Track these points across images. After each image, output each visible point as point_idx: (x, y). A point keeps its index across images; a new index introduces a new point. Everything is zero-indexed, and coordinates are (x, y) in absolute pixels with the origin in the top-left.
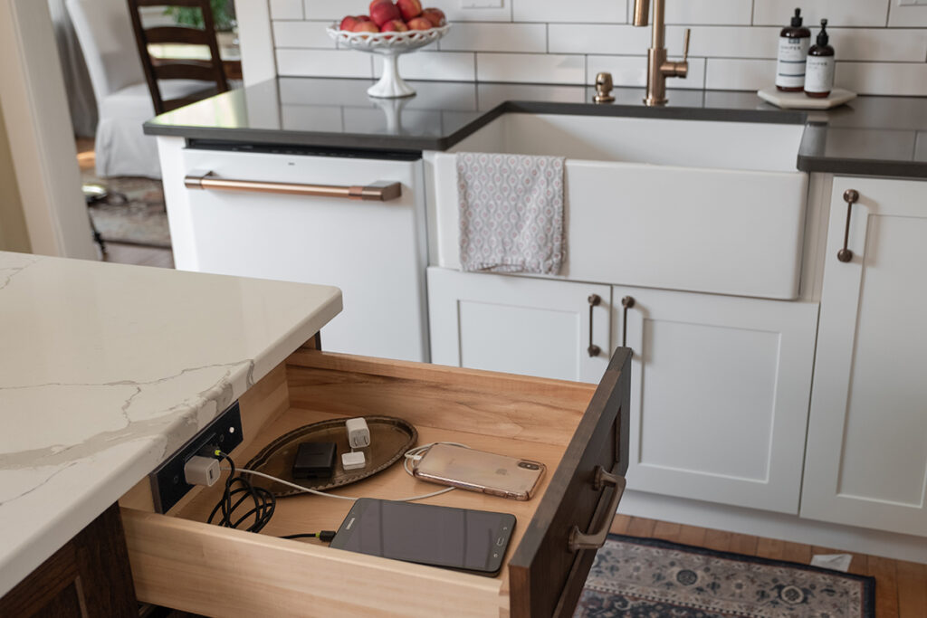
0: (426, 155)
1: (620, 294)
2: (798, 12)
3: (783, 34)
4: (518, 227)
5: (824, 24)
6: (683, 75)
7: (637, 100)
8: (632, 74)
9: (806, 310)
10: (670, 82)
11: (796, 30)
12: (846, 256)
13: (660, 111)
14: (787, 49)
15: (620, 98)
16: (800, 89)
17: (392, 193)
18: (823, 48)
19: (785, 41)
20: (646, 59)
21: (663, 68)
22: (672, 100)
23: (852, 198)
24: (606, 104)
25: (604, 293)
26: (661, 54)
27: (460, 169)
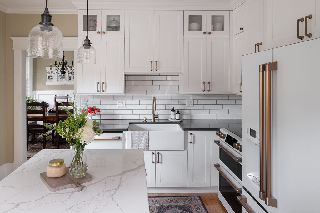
0: (124, 132)
1: (157, 152)
2: (173, 108)
3: (172, 111)
4: (141, 142)
5: (178, 109)
6: (158, 117)
7: (150, 121)
8: (150, 118)
9: (186, 151)
10: (156, 118)
11: (173, 110)
12: (191, 143)
13: (154, 123)
14: (172, 113)
15: (148, 121)
16: (175, 119)
17: (119, 138)
18: (178, 113)
19: (172, 112)
20: (152, 115)
21: (155, 116)
22: (156, 121)
23: (191, 134)
24: (145, 122)
25: (154, 152)
26: (154, 114)
27: (131, 133)
